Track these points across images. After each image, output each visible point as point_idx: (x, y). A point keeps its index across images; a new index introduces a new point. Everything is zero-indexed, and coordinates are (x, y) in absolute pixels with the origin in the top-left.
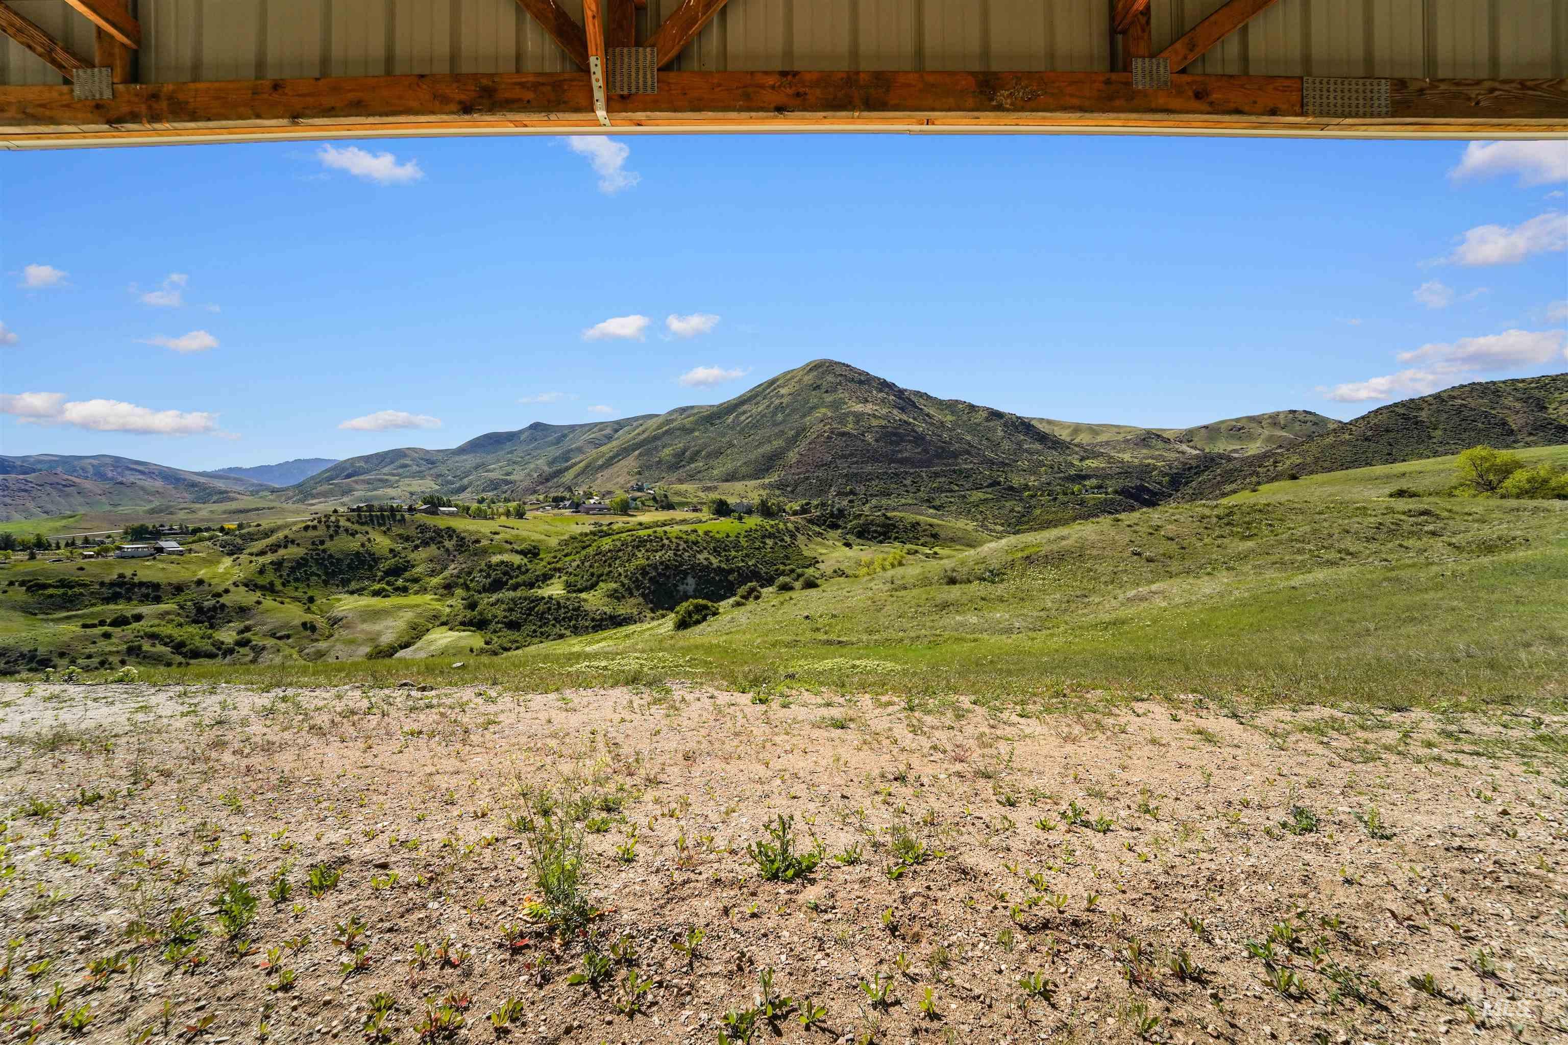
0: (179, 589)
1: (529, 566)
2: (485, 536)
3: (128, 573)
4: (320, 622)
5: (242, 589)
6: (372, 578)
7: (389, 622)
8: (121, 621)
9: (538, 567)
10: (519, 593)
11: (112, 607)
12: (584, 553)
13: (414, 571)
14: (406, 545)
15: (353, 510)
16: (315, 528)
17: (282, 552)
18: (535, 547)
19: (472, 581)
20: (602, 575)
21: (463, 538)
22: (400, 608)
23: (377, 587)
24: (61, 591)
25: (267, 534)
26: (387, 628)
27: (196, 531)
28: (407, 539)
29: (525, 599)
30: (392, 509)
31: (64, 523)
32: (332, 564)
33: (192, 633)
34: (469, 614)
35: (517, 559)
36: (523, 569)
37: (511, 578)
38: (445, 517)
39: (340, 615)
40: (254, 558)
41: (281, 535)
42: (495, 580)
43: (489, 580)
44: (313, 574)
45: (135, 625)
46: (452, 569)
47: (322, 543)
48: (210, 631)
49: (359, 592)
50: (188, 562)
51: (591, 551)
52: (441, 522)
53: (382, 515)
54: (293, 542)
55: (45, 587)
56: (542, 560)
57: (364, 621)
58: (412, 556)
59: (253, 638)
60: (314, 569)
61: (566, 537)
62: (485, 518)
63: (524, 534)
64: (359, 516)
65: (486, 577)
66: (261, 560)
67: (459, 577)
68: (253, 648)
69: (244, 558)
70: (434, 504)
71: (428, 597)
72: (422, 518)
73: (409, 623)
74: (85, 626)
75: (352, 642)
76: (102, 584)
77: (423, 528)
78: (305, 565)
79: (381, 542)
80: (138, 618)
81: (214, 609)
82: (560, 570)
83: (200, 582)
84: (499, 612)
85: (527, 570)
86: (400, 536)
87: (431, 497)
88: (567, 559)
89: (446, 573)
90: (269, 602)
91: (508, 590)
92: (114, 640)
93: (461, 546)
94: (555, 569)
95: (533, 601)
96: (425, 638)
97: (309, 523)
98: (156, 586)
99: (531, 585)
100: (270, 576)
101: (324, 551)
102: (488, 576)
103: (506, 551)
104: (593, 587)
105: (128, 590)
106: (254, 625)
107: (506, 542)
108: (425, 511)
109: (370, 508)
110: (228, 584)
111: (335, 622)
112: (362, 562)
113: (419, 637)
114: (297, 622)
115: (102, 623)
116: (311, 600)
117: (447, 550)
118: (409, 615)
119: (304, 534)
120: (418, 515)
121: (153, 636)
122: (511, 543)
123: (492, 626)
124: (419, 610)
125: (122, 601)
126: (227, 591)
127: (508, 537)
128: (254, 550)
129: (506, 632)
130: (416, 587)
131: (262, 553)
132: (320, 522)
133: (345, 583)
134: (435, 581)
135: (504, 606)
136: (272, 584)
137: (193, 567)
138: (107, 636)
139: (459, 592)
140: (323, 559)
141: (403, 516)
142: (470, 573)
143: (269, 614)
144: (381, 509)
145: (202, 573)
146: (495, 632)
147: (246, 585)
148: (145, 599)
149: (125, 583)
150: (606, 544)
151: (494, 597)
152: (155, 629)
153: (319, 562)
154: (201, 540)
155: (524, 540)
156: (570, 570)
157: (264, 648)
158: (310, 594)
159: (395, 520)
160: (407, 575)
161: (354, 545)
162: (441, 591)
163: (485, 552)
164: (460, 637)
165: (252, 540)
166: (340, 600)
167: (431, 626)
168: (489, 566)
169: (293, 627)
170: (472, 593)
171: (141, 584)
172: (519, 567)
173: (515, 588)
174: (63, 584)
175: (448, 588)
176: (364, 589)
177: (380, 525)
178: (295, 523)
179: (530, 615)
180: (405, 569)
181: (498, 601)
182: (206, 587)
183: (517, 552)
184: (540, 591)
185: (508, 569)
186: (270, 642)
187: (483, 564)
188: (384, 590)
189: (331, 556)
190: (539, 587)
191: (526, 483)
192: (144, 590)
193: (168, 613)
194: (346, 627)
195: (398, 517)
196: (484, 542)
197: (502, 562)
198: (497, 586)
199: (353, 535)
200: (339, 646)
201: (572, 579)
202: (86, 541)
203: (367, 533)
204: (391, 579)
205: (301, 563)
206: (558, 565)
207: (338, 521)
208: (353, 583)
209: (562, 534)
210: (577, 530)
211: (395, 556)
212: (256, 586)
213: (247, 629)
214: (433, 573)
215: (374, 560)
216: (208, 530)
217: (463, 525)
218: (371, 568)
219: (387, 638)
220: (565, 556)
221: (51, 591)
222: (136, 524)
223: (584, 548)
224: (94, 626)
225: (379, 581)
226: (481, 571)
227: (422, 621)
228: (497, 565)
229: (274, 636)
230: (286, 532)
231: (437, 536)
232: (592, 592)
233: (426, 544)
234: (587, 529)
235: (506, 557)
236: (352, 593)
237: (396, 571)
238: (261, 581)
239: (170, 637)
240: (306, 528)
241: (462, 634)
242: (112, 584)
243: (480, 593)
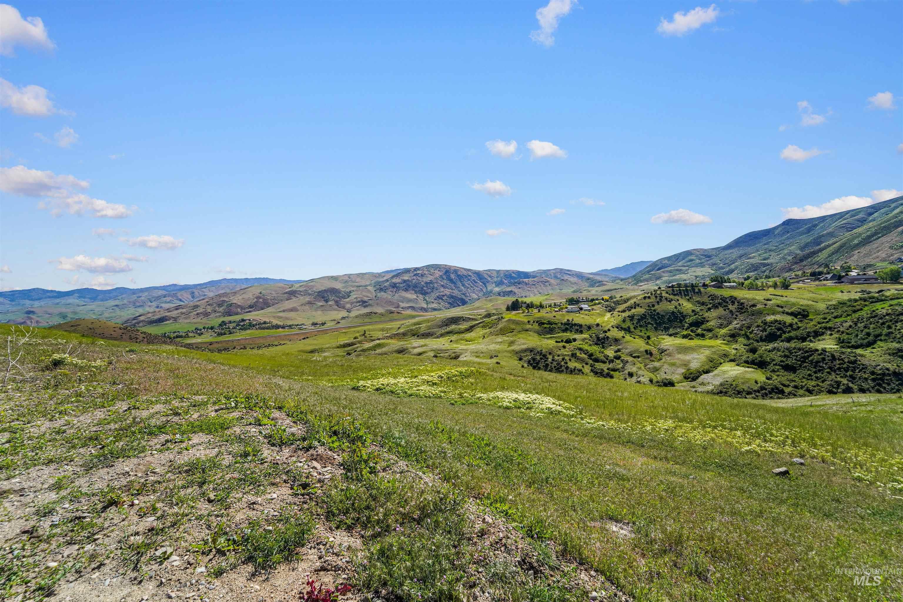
0: (589, 328)
1: (800, 325)
2: (759, 302)
3: (571, 319)
4: (655, 351)
5: (616, 329)
6: (682, 327)
7: (695, 355)
8: (568, 341)
9: (808, 326)
10: (792, 344)
11: (565, 334)
12: (857, 315)
13: (708, 324)
14: (702, 307)
15: (669, 287)
16: (649, 297)
17: (633, 311)
18: (804, 310)
19: (751, 333)
20: (880, 335)
21: (742, 304)
22: (701, 347)
23: (685, 333)
24: (548, 326)
25: (626, 301)
26: (694, 359)
27: (592, 300)
28: (703, 304)
29: (800, 349)
30: (693, 286)
31: (546, 297)
32: (659, 318)
33: (595, 349)
34: (751, 356)
35: (788, 319)
36: (795, 327)
37: (784, 332)
38: (728, 289)
39: (665, 348)
40: (620, 314)
41: (632, 301)
42: (770, 333)
43: (765, 333)
44: (649, 323)
45: (573, 343)
46: (735, 324)
47: (653, 306)
48: (603, 350)
49: (674, 335)
50: (592, 315)
51: (865, 313)
52: (726, 293)
53: (687, 290)
54: (638, 305)
55: (543, 324)
56: (811, 320)
57: (679, 353)
58: (706, 315)
59: (622, 355)
60: (650, 320)
61: (834, 302)
62: (757, 289)
63: (793, 300)
64: (673, 290)
65: (762, 331)
66: (624, 315)
67: (741, 330)
68: (622, 361)
69: (616, 313)
70: (719, 282)
71: (719, 342)
72: (712, 290)
73: (707, 357)
74: (557, 342)
75: (673, 365)
76: (562, 324)
77: (713, 297)
78: (645, 318)
79: (687, 306)
80: (575, 340)
81: (604, 338)
82: (830, 328)
83: (598, 325)
84: (777, 357)
85: (799, 328)
86: (698, 302)
87: (717, 277)
88: (837, 320)
89: (731, 327)
90: (628, 337)
91: (782, 341)
92: (567, 349)
93: (742, 309)
94: (826, 328)
95: (807, 352)
96: (719, 368)
97: (646, 295)
98: (581, 326)
99: (804, 339)
100: (628, 324)
101: (655, 311)
102: (764, 330)
103: (779, 313)
104: (870, 344)
105: (571, 327)
106: (622, 349)
107: (778, 306)
108: (714, 286)
109: (679, 285)
110: (609, 327)
111: (662, 351)
112: (676, 318)
113: (716, 367)
114: (642, 349)
115: (562, 341)
116: (649, 338)
117: (731, 312)
118: (707, 352)
119: (644, 301)
120: (709, 289)
121: (580, 349)
122: (782, 307)
123: (771, 367)
124: (713, 350)
125: (568, 332)
126: (609, 330)
127: (778, 302)
128: (620, 310)
129: (782, 372)
130: (710, 335)
131: (624, 311)
132: (652, 294)
133: (666, 329)
134: (723, 331)
135: (779, 353)
136: (629, 327)
137: (594, 317)
138: (564, 347)
139: (741, 340)
140: (654, 315)
141: (699, 290)
142: (749, 328)
143: (629, 344)
144: (686, 286)
145: (598, 321)
146: (773, 371)
147: (617, 328)
148: (577, 331)
149: (569, 324)
150: (882, 308)
151: (771, 346)
152: (581, 346)
153: (652, 317)
154: (595, 304)
155: (794, 304)
156: (841, 329)
157: (627, 362)
158: (648, 334)
159: (694, 292)
160: (704, 326)
161: (671, 307)
162: (728, 338)
163: (760, 313)
164: (746, 371)
165: (619, 304)
166: (664, 339)
167: (722, 361)
168: (765, 323)
169: (641, 352)
170: (751, 341)
171: (575, 325)
172: (791, 325)
173: (789, 340)
174: (550, 323)
175: (733, 336)
176: (677, 333)
177: (685, 295)
178: (639, 295)
179: (804, 362)
180: (702, 323)
181: (774, 349)
182: (600, 327)
183: (788, 313)
184: (812, 345)
185: (782, 327)
186: (630, 359)
187: (760, 321)
188: (690, 335)
189: (658, 313)
190: (811, 341)
191: (783, 263)
192: (576, 327)
193: (585, 339)
194: (669, 355)
195: (697, 290)
196: (759, 306)
197: (776, 321)
198: (771, 338)
199: (670, 301)
200: (666, 366)
201: (845, 337)
202: (555, 304)
203: (678, 300)
204: (694, 328)
205: (643, 317)
206: (828, 325)
207: (661, 293)
208: (671, 330)
209: (829, 300)
210: (845, 297)
211: (695, 315)
212: (621, 328)
213: (619, 350)
214: (721, 326)
215: (683, 316)
216: (597, 299)
217: (741, 294)
218: (681, 321)
219: (695, 365)
220: (835, 317)
221: (545, 326)
222: (570, 297)
223: (855, 312)
224: (559, 342)
225: (686, 330)
226: (758, 326)
227: (716, 357)
228: (772, 323)
229: (631, 355)
230: (635, 300)
231: (723, 302)
232: (869, 350)
233: (716, 307)
234: (857, 296)
235: (778, 317)
236: (671, 335)
237: (697, 324)
238: (624, 326)
239: (587, 350)
240: (645, 298)
241: (747, 369)
242: (565, 324)
243: (758, 341)
